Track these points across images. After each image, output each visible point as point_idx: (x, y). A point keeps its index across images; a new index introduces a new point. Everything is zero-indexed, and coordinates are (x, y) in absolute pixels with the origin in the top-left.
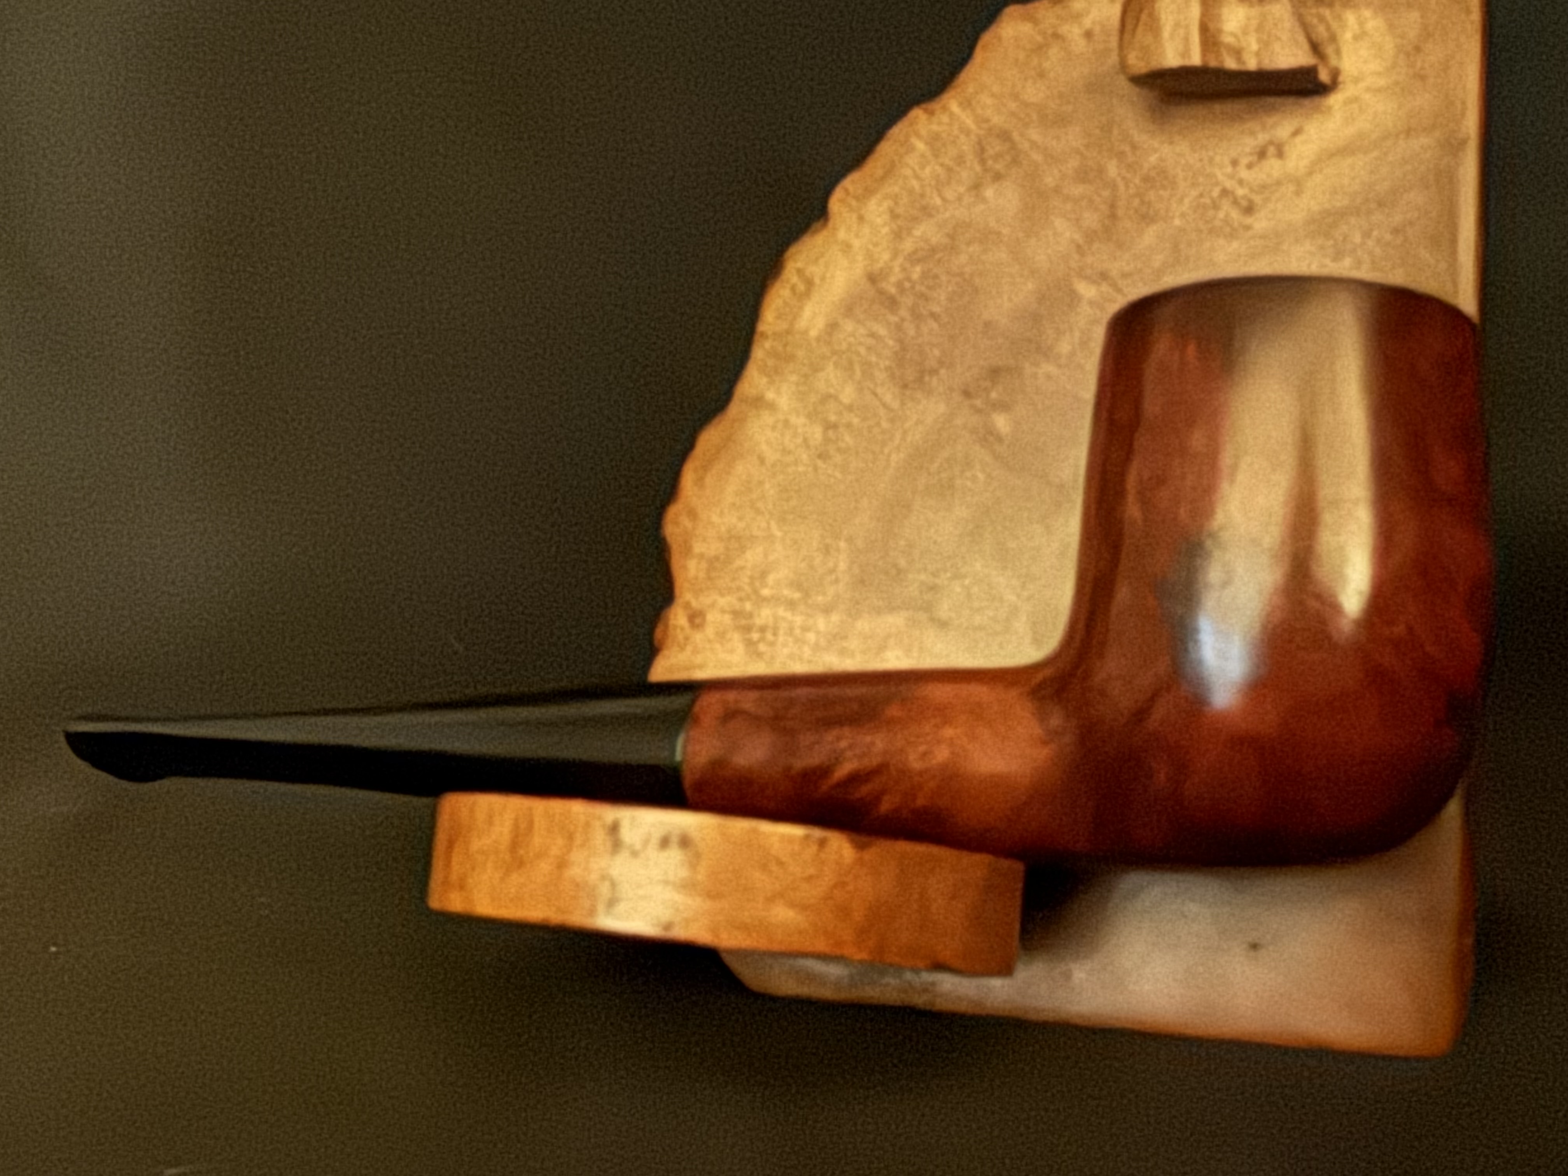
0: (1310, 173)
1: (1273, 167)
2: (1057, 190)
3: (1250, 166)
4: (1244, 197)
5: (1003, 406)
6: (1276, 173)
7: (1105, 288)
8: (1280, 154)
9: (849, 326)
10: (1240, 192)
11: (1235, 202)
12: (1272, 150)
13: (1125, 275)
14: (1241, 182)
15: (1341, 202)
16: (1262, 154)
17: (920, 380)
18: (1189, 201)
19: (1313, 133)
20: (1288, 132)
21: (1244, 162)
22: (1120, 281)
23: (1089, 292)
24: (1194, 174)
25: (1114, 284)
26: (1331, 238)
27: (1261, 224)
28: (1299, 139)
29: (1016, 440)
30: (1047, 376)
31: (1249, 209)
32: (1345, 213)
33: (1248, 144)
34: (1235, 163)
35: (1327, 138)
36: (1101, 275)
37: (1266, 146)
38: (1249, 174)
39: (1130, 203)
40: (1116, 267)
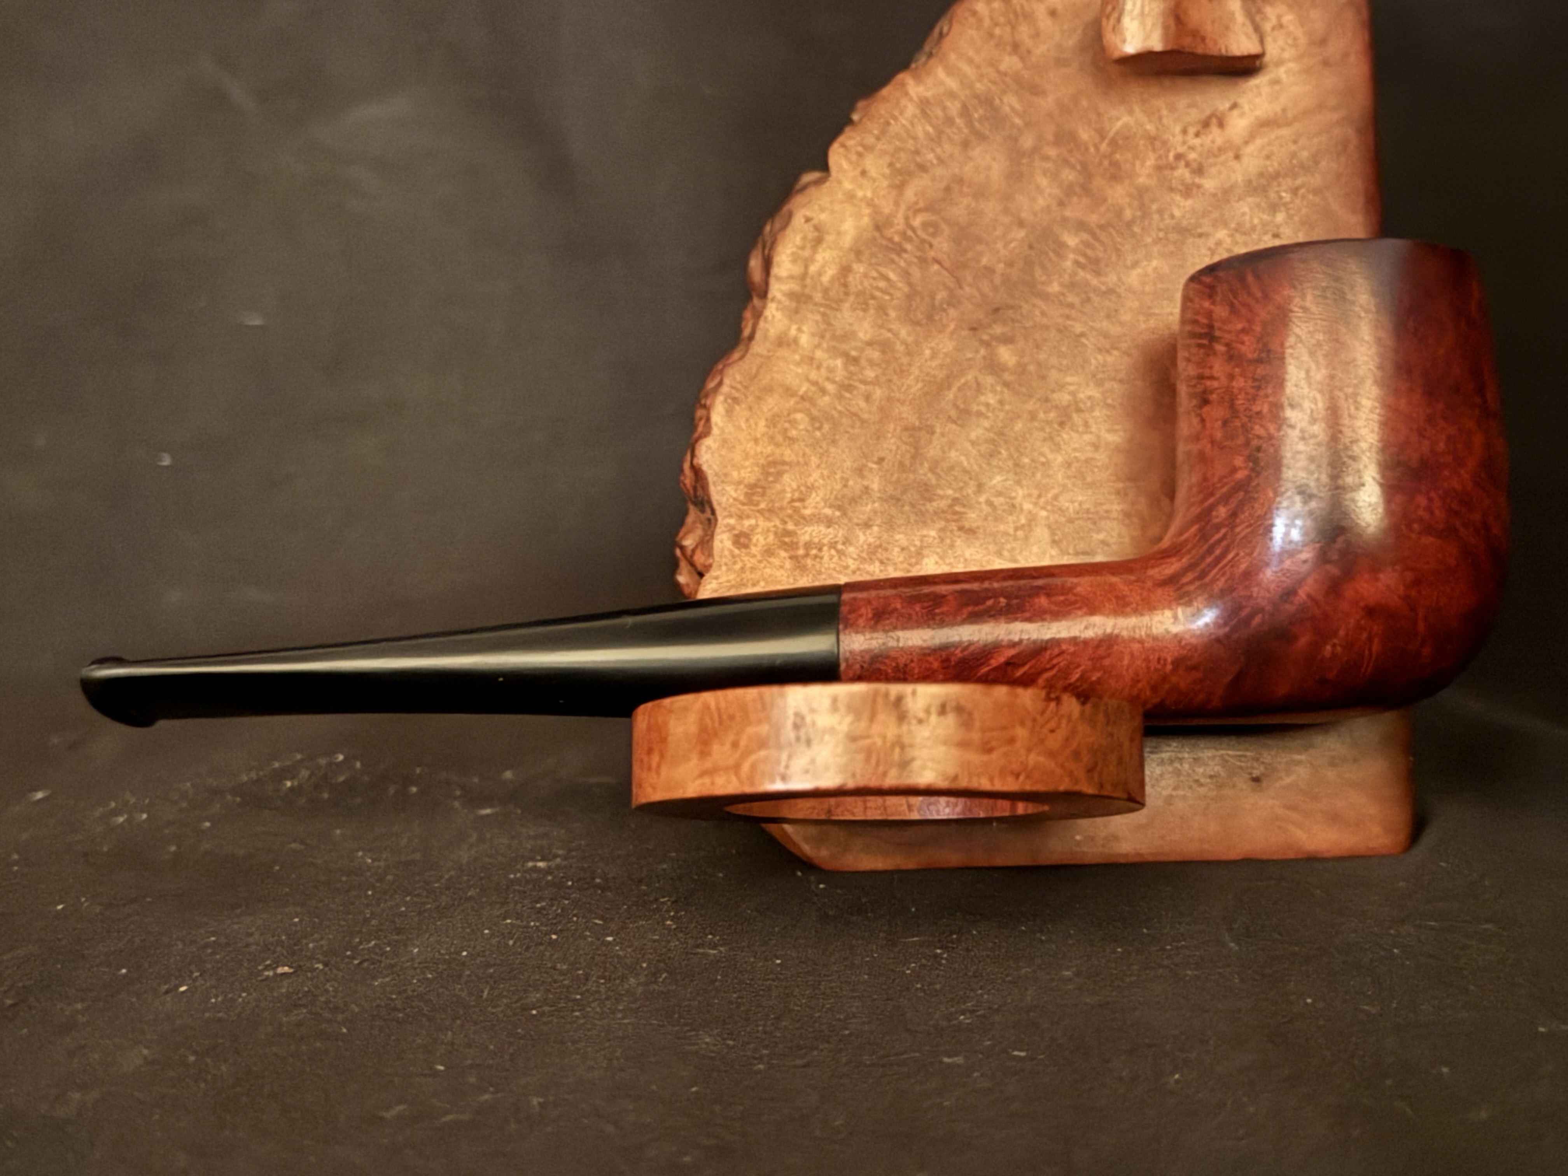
0: (1246, 143)
1: (1215, 137)
2: (1035, 150)
3: (1197, 135)
4: (1195, 160)
5: (1007, 340)
6: (1219, 141)
7: (1085, 236)
8: (1221, 125)
9: (860, 268)
10: (1192, 156)
11: (1187, 165)
12: (1214, 121)
13: (1100, 226)
14: (1192, 148)
15: (1273, 166)
16: (1206, 124)
17: (930, 318)
18: (1150, 162)
19: (1246, 107)
20: (1227, 105)
21: (1192, 131)
22: (1098, 231)
23: (1072, 241)
24: (1152, 140)
25: (1093, 234)
26: (1266, 197)
27: (1209, 184)
28: (1235, 112)
29: (1021, 369)
30: (1043, 314)
31: (1200, 170)
32: (1276, 176)
33: (1194, 115)
34: (1184, 131)
35: (1258, 113)
36: (1081, 226)
37: (1209, 118)
38: (1197, 142)
39: (1100, 164)
40: (1093, 219)
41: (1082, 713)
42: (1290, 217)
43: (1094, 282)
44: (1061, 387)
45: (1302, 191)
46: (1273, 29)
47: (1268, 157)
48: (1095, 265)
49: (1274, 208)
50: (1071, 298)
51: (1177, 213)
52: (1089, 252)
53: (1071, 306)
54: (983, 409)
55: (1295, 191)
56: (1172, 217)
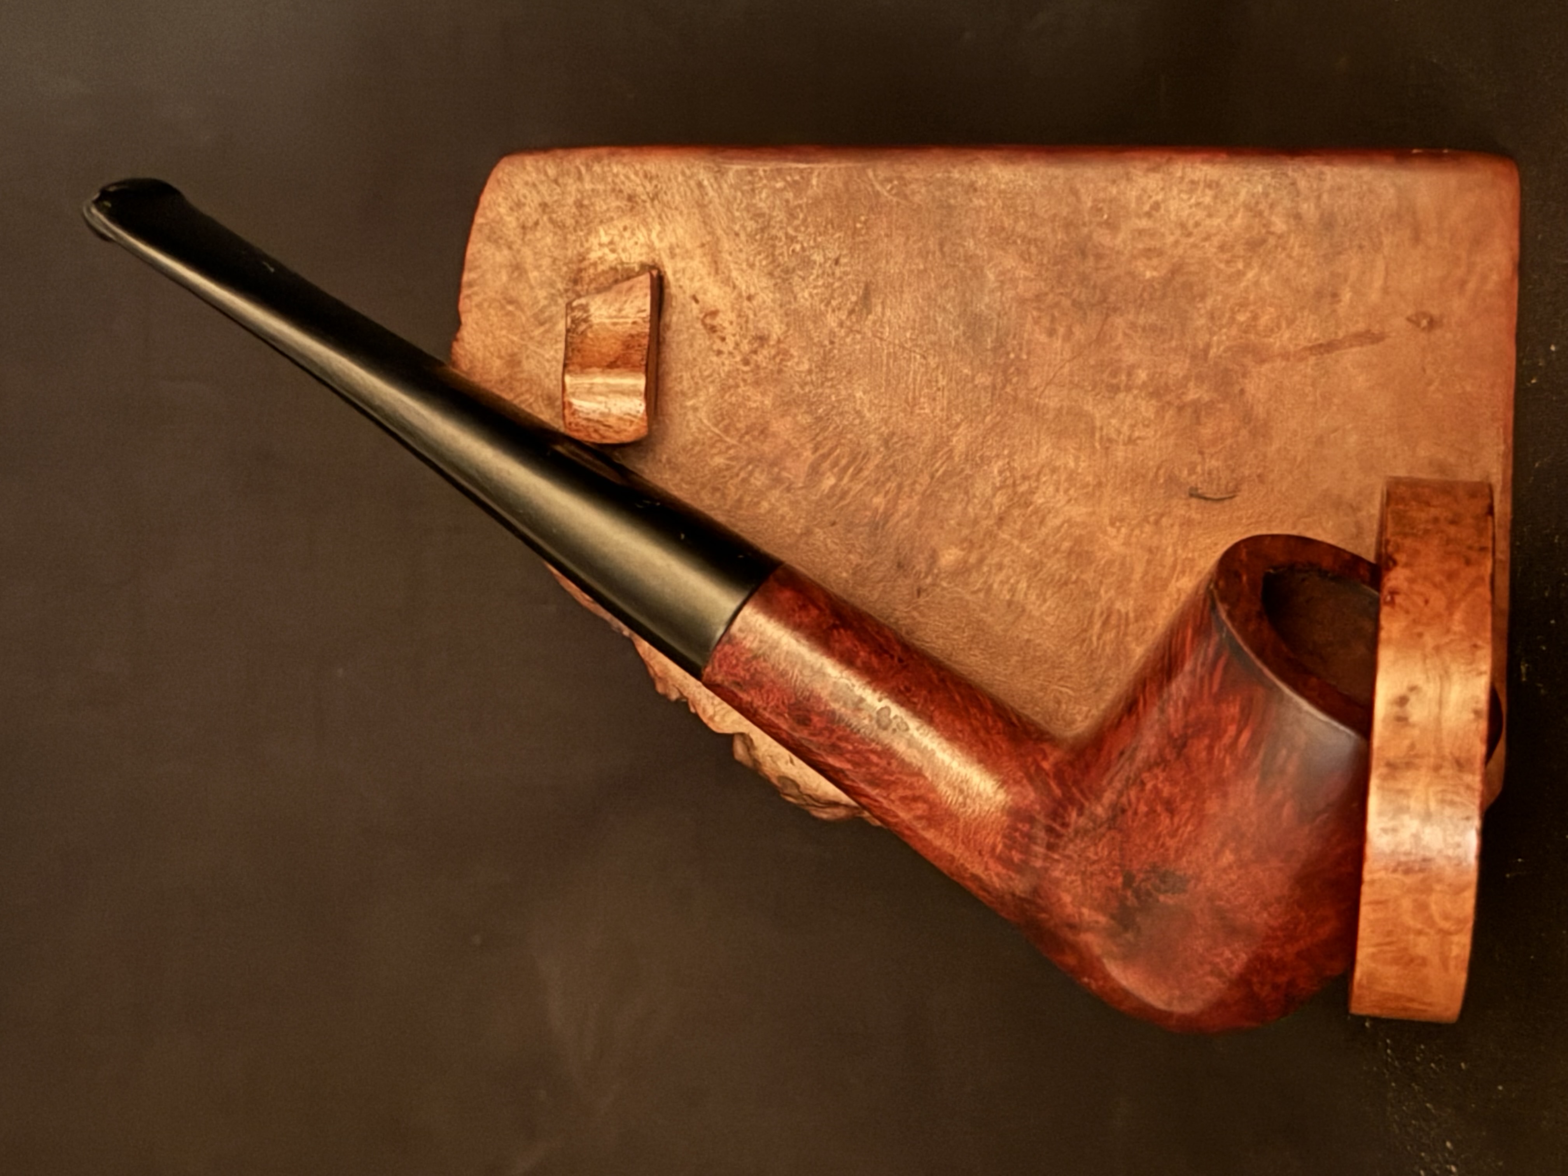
0: (735, 287)
1: (726, 320)
3: (723, 339)
4: (750, 343)
5: (934, 557)
6: (732, 316)
7: (826, 465)
8: (714, 314)
10: (745, 347)
11: (755, 352)
12: (708, 321)
13: (816, 449)
14: (737, 345)
15: (761, 261)
16: (713, 329)
18: (750, 391)
19: (697, 285)
20: (694, 305)
21: (718, 345)
22: (821, 451)
23: (829, 481)
24: (724, 389)
25: (825, 457)
26: (794, 270)
27: (777, 330)
28: (700, 297)
29: (969, 544)
30: (907, 515)
31: (762, 339)
32: (773, 258)
33: (702, 341)
34: (719, 353)
35: (704, 271)
36: (815, 471)
37: (704, 324)
38: (730, 340)
39: (747, 444)
40: (808, 455)
41: (1407, 565)
42: (817, 246)
43: (877, 460)
44: (987, 504)
45: (791, 231)
46: (613, 251)
47: (752, 266)
48: (859, 458)
49: (807, 263)
50: (892, 485)
51: (806, 366)
52: (843, 462)
53: (900, 487)
54: (1007, 587)
55: (792, 239)
56: (810, 372)
